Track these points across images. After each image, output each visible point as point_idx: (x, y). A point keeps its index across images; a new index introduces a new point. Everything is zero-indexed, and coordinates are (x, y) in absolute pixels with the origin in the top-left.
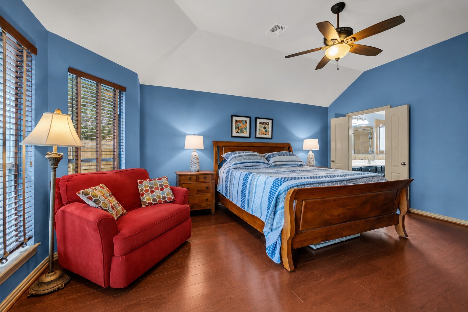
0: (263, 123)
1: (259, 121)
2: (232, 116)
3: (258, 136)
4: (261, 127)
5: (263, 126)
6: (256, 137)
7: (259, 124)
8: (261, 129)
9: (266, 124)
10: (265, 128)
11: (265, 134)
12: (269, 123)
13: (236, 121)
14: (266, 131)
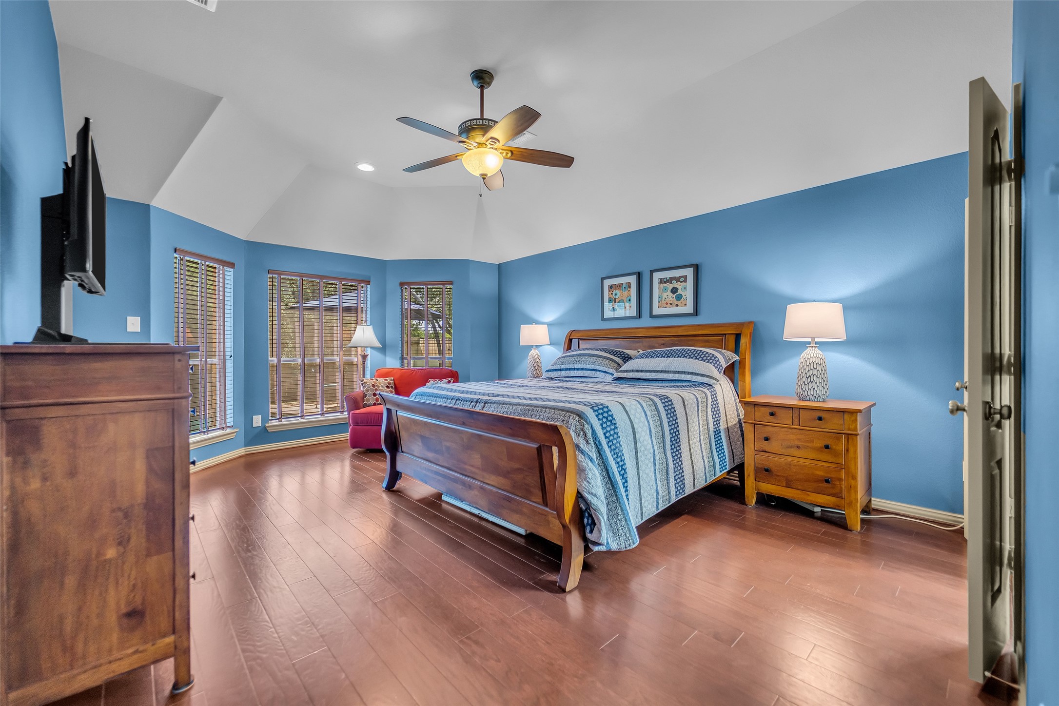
0: (670, 280)
1: (657, 276)
2: (602, 279)
3: (657, 311)
4: (665, 289)
5: (670, 286)
6: (652, 316)
7: (659, 283)
8: (665, 295)
9: (678, 280)
10: (674, 290)
11: (677, 305)
12: (685, 277)
13: (611, 287)
14: (679, 297)
